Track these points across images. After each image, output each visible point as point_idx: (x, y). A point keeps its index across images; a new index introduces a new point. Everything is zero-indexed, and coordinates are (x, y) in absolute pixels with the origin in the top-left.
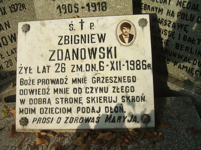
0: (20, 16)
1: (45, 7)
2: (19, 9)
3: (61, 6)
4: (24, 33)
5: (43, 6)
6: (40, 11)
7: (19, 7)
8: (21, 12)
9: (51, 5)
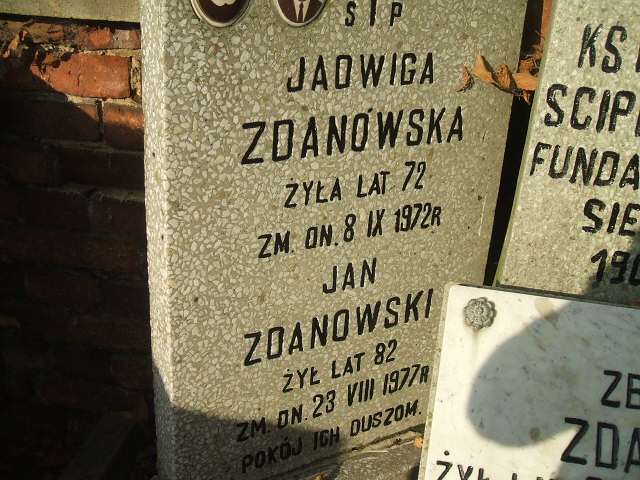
0: (414, 244)
1: (551, 247)
2: (420, 220)
3: (611, 254)
4: (470, 330)
5: (544, 241)
6: (525, 256)
7: (423, 214)
8: (423, 231)
9: (575, 244)
